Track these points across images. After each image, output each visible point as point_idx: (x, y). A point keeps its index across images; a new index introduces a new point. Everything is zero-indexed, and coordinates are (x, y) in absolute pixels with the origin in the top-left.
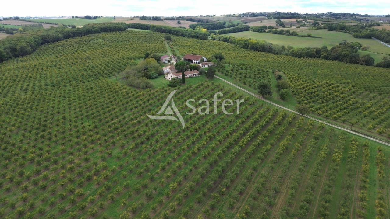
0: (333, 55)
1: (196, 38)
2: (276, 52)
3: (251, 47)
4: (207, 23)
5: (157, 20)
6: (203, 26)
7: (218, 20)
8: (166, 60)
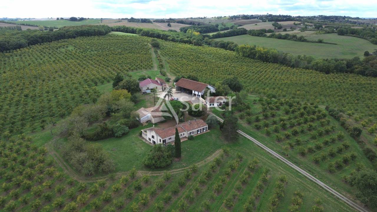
0: (372, 70)
1: (189, 43)
2: (292, 64)
3: (258, 56)
4: (199, 26)
5: (146, 23)
6: (195, 29)
7: (210, 23)
8: (148, 88)
